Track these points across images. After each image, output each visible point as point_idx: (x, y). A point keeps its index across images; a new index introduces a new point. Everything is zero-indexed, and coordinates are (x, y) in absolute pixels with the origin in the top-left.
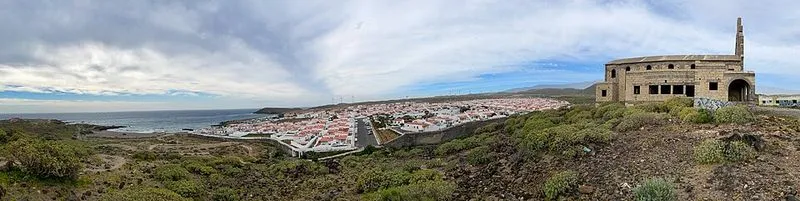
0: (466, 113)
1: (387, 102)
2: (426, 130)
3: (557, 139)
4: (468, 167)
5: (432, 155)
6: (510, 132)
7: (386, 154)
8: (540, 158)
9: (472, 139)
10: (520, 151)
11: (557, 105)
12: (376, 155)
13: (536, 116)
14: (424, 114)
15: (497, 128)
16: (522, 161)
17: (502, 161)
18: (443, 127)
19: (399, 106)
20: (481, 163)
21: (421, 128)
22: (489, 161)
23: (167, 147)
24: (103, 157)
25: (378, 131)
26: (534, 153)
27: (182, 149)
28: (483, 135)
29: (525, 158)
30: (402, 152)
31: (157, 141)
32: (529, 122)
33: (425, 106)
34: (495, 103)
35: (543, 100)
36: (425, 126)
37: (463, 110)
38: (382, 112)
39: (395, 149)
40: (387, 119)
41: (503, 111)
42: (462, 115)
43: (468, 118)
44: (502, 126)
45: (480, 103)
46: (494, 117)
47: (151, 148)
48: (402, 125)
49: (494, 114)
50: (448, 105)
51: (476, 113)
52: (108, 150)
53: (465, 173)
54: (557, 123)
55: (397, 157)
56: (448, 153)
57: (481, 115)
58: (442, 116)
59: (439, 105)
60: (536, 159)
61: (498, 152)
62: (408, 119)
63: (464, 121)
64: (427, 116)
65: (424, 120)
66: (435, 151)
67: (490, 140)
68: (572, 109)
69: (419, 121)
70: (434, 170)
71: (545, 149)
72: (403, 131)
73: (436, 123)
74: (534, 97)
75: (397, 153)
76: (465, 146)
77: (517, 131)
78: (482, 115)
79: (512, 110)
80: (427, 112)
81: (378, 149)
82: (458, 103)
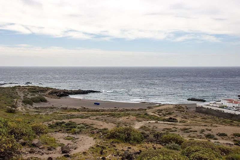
23: (161, 126)
24: (60, 137)
27: (185, 130)
31: (146, 117)
47: (137, 126)
52: (70, 128)
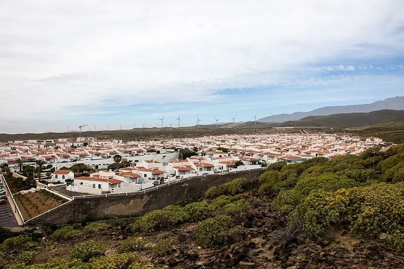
0: (190, 162)
1: (40, 137)
2: (117, 191)
3: (367, 210)
4: (193, 248)
5: (126, 232)
6: (271, 194)
7: (36, 238)
8: (332, 240)
9: (201, 205)
10: (290, 225)
11: (359, 147)
12: (11, 245)
13: (318, 168)
14: (111, 161)
15: (245, 187)
16: (295, 240)
17: (257, 240)
18: (148, 185)
19: (64, 145)
20: (217, 243)
21: (106, 187)
22: (231, 240)
25: (18, 198)
26: (318, 229)
28: (220, 200)
29: (300, 237)
30: (69, 231)
32: (305, 178)
33: (115, 146)
34: (241, 143)
35: (330, 138)
36: (114, 183)
37: (185, 155)
38: (31, 155)
39: (54, 228)
40: (40, 170)
41: (255, 157)
42: (183, 164)
43: (195, 169)
44: (256, 184)
45: (214, 142)
46: (240, 168)
48: (69, 182)
49: (239, 164)
50: (157, 144)
51: (207, 160)
53: (189, 257)
54: (361, 180)
55: (59, 239)
56: (157, 228)
57: (216, 164)
58: (146, 165)
59: (141, 145)
60: (321, 240)
61: (248, 225)
62: (82, 171)
63: (186, 176)
64: (119, 164)
65: (111, 174)
66: (134, 226)
67: (232, 207)
68: (391, 153)
69: (102, 174)
70: (133, 255)
71: (343, 225)
72: (71, 194)
73: (134, 178)
74: (312, 131)
75: (57, 233)
76: (188, 216)
77: (283, 194)
78: (218, 164)
79: (271, 156)
80: (118, 157)
81: (16, 234)
82: (176, 142)
